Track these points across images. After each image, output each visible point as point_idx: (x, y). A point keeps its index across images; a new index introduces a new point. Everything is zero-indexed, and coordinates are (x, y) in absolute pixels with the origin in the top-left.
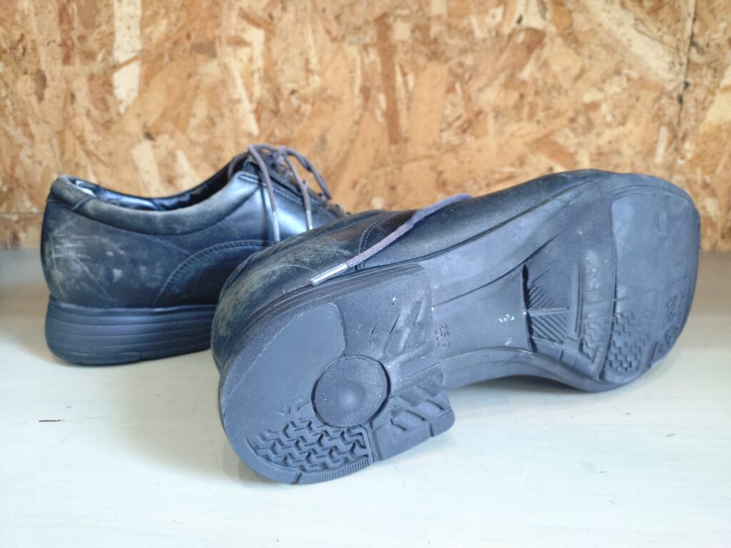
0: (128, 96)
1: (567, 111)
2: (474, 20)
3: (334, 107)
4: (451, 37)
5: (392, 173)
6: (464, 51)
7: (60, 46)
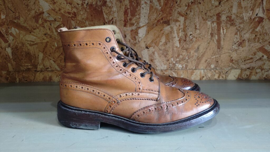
0: (142, 36)
1: (269, 40)
2: (244, 14)
3: (202, 38)
4: (237, 20)
5: (218, 57)
6: (241, 23)
7: (124, 21)
